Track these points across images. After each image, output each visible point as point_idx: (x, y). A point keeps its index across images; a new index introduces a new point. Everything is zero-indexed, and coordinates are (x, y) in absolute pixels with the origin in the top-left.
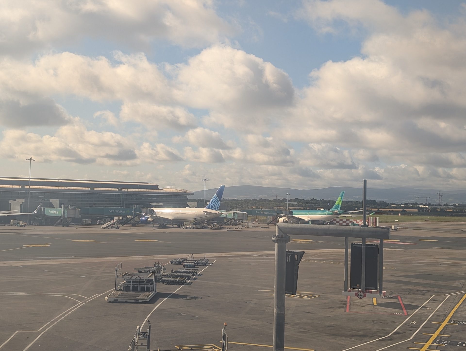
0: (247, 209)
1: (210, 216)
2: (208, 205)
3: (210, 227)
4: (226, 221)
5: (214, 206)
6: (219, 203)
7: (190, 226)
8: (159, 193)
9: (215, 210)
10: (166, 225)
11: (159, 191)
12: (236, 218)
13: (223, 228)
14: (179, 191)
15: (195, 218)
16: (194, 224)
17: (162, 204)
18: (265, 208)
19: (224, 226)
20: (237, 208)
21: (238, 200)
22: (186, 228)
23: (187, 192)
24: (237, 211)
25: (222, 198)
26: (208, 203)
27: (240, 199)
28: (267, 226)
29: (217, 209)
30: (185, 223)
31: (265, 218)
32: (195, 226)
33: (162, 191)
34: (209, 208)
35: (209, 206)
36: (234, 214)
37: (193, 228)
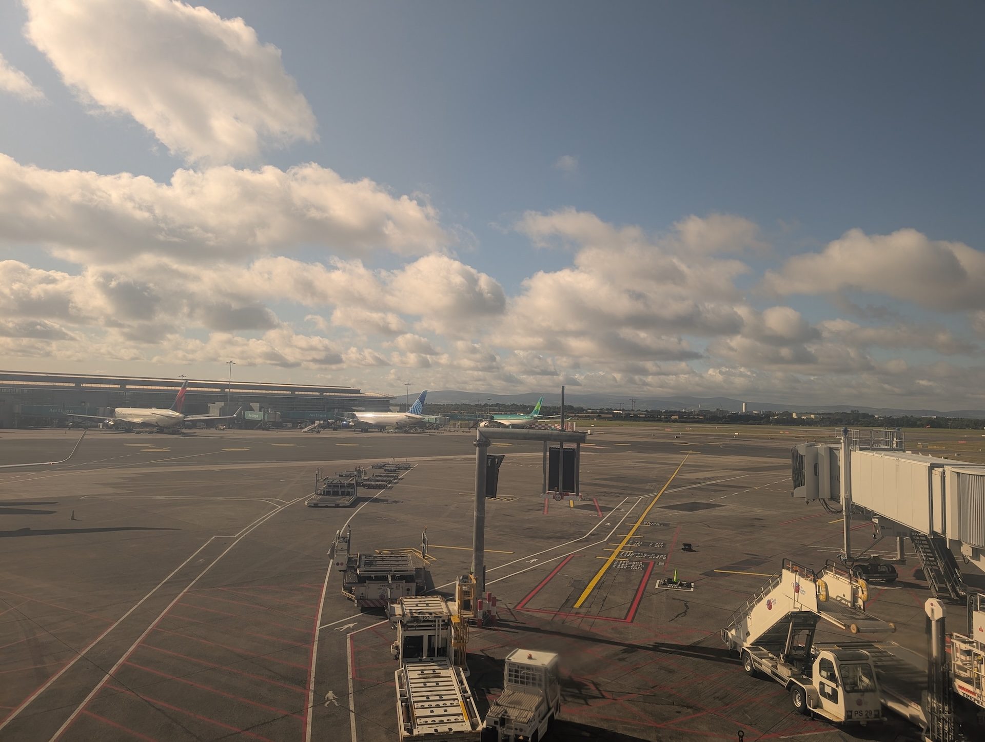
0: (449, 414)
1: (413, 420)
2: (410, 410)
3: (412, 431)
4: (428, 425)
5: (417, 411)
6: (422, 408)
7: (392, 430)
8: (361, 397)
9: (418, 414)
10: (367, 429)
11: (362, 395)
12: (438, 422)
13: (425, 432)
14: (381, 396)
15: (397, 423)
16: (396, 429)
17: (364, 409)
18: (467, 413)
19: (426, 431)
20: (439, 412)
21: (440, 405)
22: (388, 432)
23: (390, 396)
24: (440, 416)
25: (425, 403)
26: (410, 408)
27: (442, 404)
28: (469, 431)
29: (419, 414)
30: (387, 428)
31: (467, 422)
32: (396, 431)
33: (364, 395)
34: (411, 413)
35: (412, 410)
36: (436, 419)
37: (395, 432)
